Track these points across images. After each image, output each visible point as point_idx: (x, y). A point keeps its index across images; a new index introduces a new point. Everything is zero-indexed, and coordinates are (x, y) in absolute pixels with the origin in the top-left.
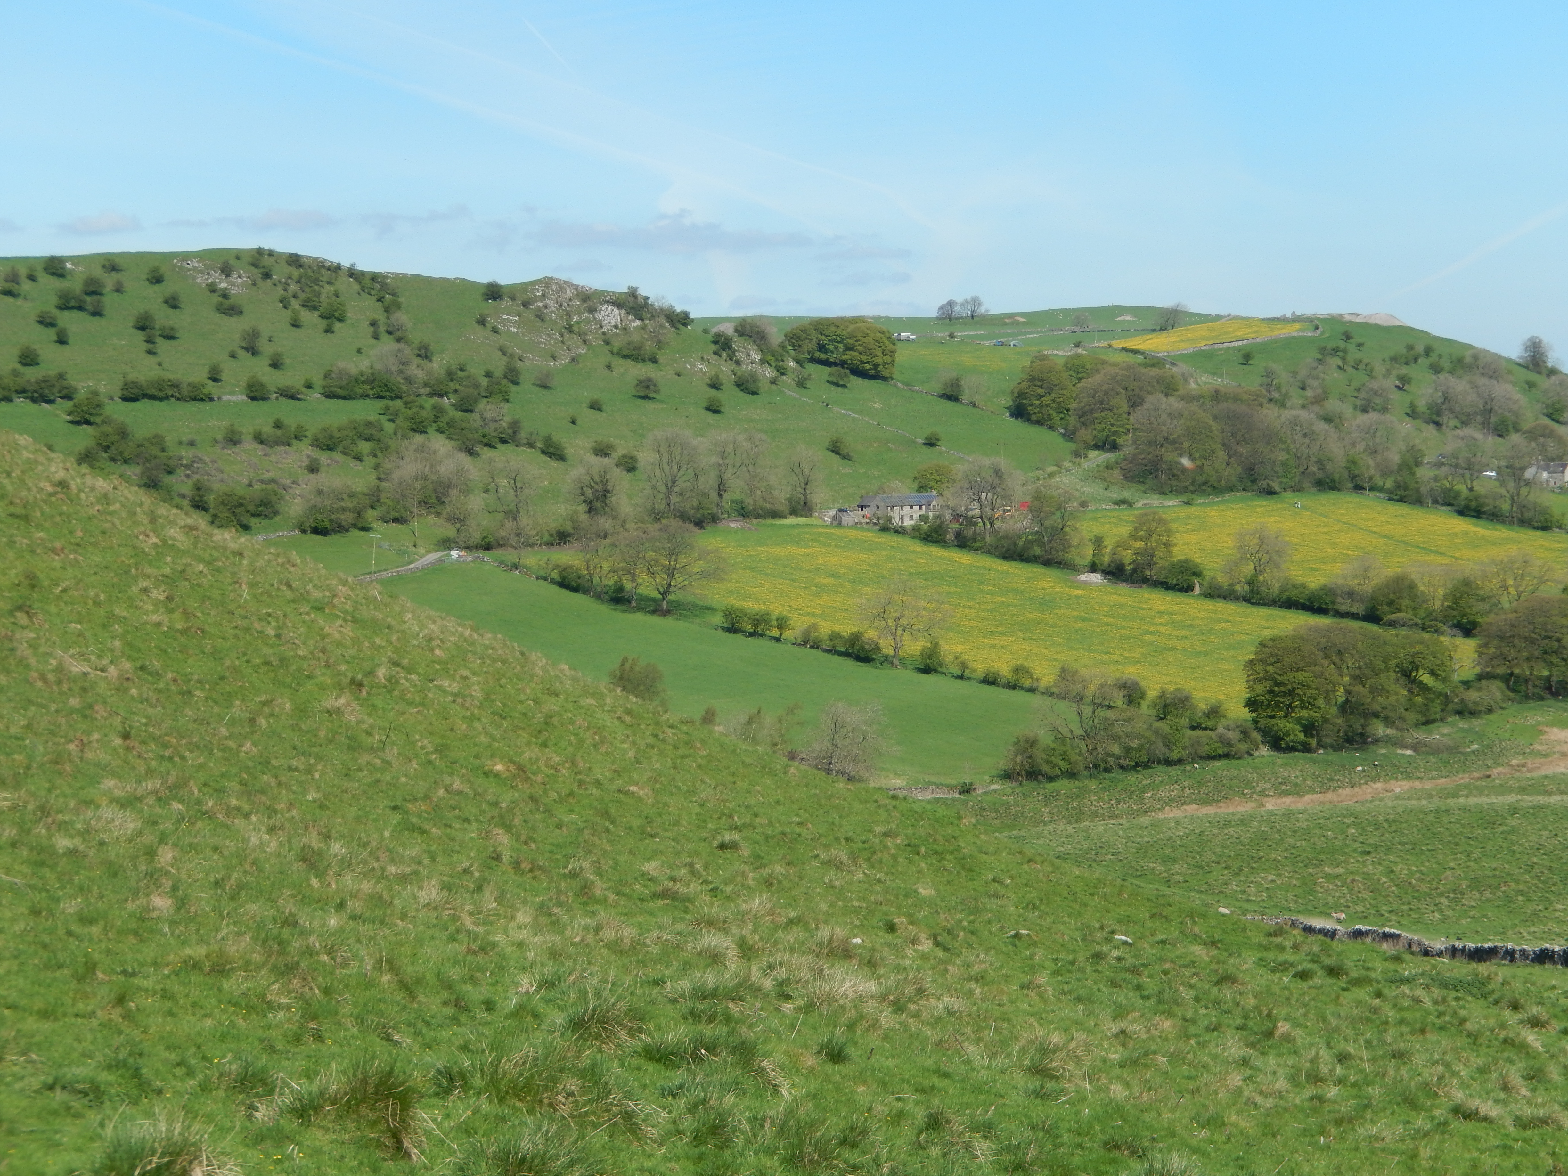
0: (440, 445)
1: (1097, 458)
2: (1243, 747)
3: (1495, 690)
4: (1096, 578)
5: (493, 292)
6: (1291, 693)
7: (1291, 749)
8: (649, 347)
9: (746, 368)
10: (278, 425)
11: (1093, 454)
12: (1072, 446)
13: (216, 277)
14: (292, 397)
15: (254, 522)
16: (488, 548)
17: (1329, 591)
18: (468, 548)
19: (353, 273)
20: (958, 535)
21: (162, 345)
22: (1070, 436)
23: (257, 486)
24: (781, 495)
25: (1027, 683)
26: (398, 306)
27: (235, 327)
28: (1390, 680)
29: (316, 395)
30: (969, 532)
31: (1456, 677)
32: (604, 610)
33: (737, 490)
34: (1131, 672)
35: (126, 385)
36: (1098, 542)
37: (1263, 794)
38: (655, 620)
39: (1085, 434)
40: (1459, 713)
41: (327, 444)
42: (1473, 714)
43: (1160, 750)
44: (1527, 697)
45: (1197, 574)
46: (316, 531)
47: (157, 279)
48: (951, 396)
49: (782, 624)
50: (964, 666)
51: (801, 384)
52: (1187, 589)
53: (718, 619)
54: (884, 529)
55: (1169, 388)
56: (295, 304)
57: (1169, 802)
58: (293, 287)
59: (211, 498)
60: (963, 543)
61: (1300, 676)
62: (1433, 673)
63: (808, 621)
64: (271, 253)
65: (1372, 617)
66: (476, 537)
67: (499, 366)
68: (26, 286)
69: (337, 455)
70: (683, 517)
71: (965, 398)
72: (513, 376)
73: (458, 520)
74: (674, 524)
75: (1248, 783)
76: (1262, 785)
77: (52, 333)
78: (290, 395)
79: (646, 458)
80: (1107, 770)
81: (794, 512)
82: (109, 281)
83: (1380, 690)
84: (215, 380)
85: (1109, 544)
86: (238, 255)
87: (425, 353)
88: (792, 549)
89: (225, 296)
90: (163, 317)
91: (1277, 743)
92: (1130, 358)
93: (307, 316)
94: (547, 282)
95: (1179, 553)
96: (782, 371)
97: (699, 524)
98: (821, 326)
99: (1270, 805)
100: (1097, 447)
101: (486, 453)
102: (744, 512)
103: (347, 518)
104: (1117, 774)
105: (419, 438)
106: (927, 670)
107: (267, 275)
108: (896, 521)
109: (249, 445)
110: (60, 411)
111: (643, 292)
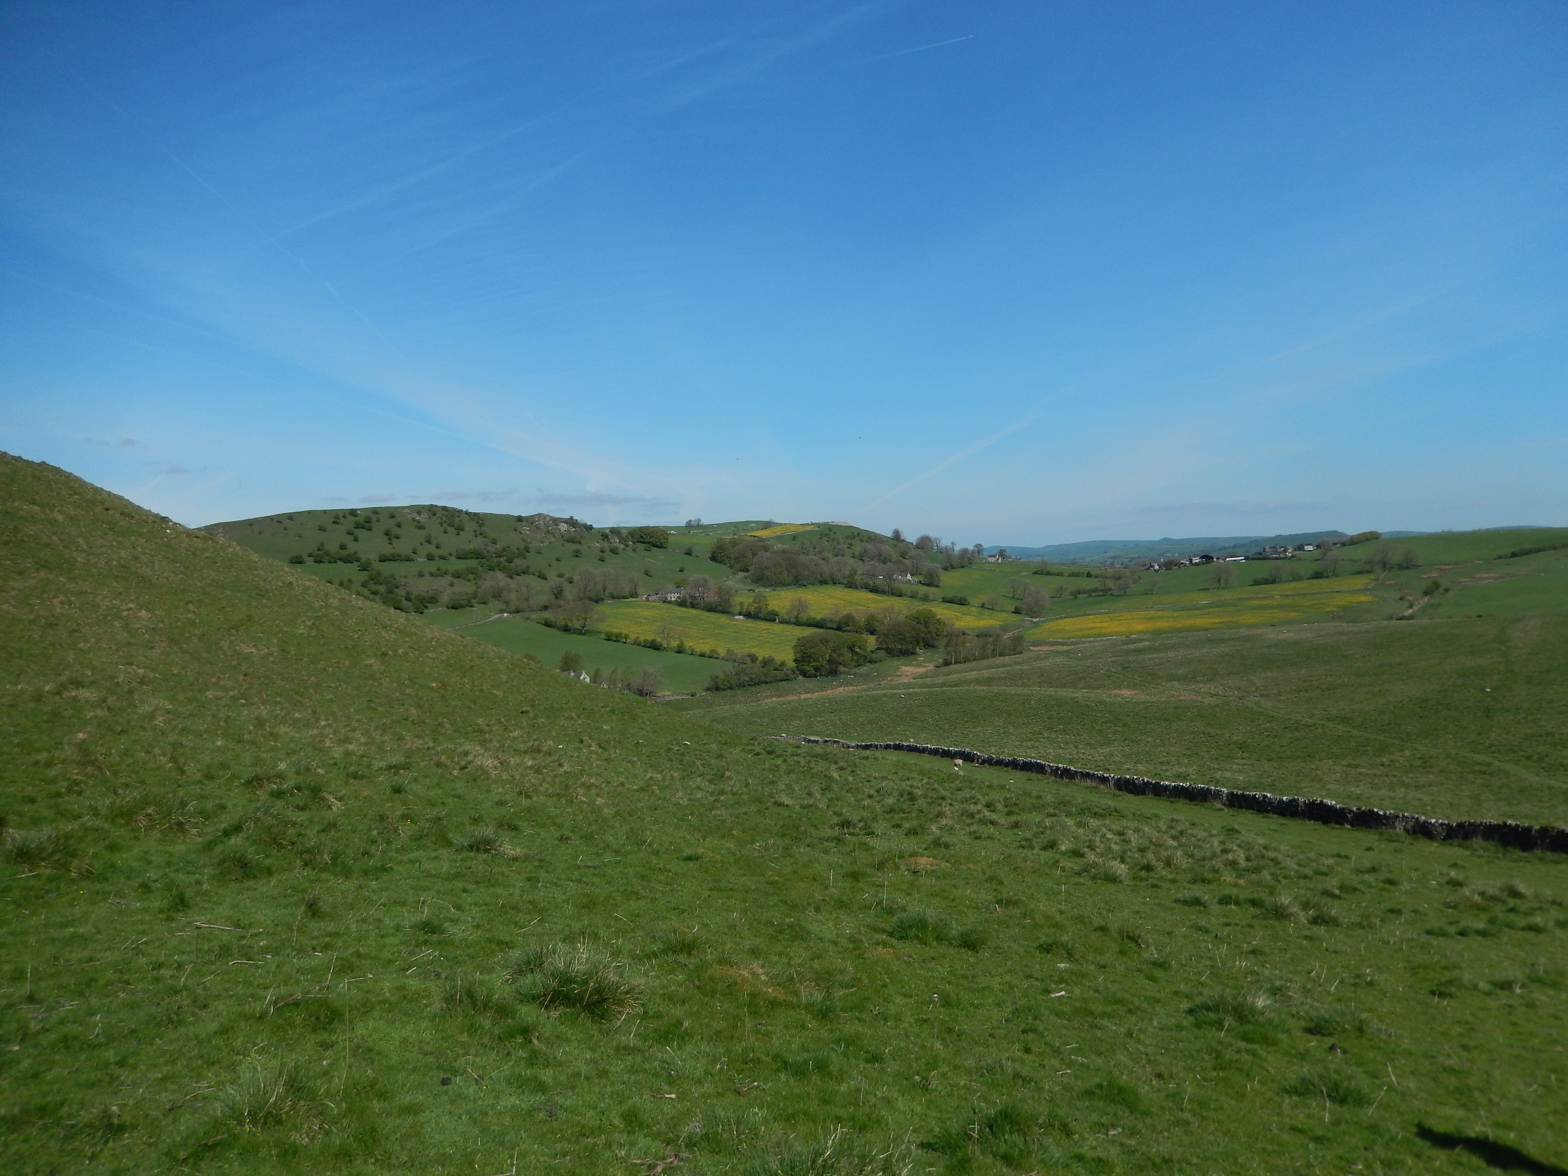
0: (500, 575)
1: (741, 575)
2: (793, 676)
3: (882, 654)
4: (741, 617)
5: (520, 519)
6: (810, 656)
7: (810, 677)
8: (578, 538)
9: (614, 545)
10: (438, 569)
11: (740, 573)
12: (732, 570)
13: (415, 515)
14: (444, 559)
15: (429, 605)
16: (518, 612)
17: (823, 620)
18: (510, 613)
19: (467, 513)
20: (691, 603)
21: (395, 541)
22: (731, 567)
23: (431, 592)
24: (627, 590)
25: (716, 656)
26: (484, 525)
27: (423, 533)
28: (845, 650)
29: (453, 558)
30: (695, 602)
31: (868, 649)
32: (561, 634)
33: (610, 589)
34: (753, 651)
35: (381, 556)
36: (741, 604)
37: (800, 693)
38: (579, 636)
39: (737, 566)
40: (870, 662)
41: (457, 576)
42: (875, 662)
43: (763, 678)
44: (894, 656)
45: (777, 615)
46: (453, 608)
47: (393, 517)
48: (689, 554)
49: (626, 637)
50: (693, 650)
51: (634, 550)
52: (774, 620)
53: (603, 636)
54: (665, 602)
55: (766, 549)
56: (445, 525)
57: (767, 697)
58: (444, 519)
59: (412, 597)
60: (693, 606)
61: (813, 650)
62: (860, 648)
63: (636, 635)
64: (436, 506)
65: (839, 628)
66: (513, 608)
67: (522, 545)
68: (342, 520)
69: (461, 580)
70: (590, 599)
71: (694, 554)
72: (527, 550)
73: (507, 602)
74: (586, 601)
75: (795, 690)
76: (800, 690)
77: (352, 537)
78: (443, 558)
79: (576, 578)
80: (744, 686)
81: (632, 597)
82: (374, 517)
83: (840, 655)
84: (415, 553)
85: (745, 605)
86: (423, 507)
87: (494, 542)
88: (630, 610)
89: (418, 522)
90: (395, 531)
91: (805, 674)
92: (752, 539)
93: (449, 529)
94: (540, 515)
95: (770, 608)
96: (627, 546)
97: (597, 602)
98: (641, 529)
99: (802, 697)
100: (741, 571)
101: (518, 578)
102: (613, 597)
103: (464, 603)
104: (748, 687)
105: (492, 573)
106: (679, 652)
107: (434, 514)
108: (669, 599)
109: (427, 576)
110: (355, 566)
111: (575, 518)
